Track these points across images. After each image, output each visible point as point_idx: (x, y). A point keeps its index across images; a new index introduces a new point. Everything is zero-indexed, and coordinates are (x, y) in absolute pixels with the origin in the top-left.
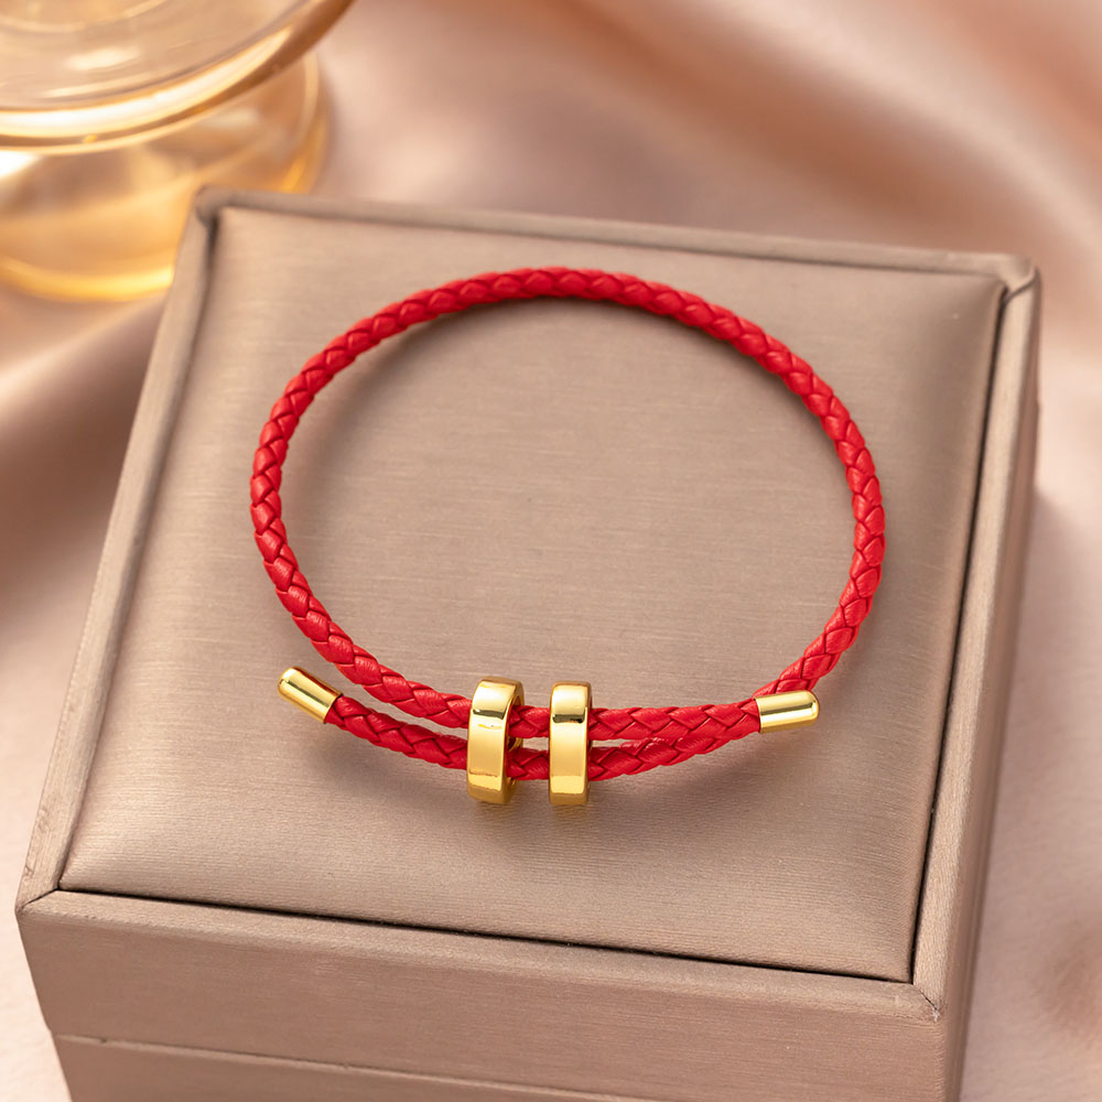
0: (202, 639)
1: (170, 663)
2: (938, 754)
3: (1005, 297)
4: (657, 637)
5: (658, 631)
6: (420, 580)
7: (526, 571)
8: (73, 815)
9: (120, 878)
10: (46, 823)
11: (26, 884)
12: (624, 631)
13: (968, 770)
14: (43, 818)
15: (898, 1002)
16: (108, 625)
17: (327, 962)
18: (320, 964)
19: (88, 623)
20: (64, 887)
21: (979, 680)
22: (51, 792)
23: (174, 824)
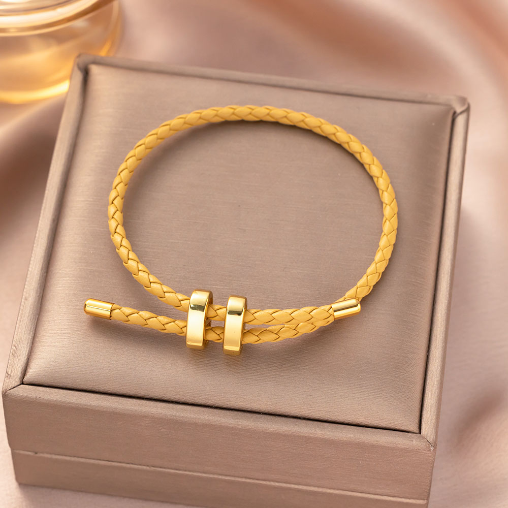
0: (89, 268)
1: (73, 279)
2: (430, 327)
3: (455, 116)
4: (301, 271)
5: (301, 268)
6: (189, 243)
7: (238, 239)
8: (28, 350)
9: (52, 379)
10: (15, 353)
11: (7, 381)
12: (285, 268)
14: (14, 350)
15: (415, 442)
16: (42, 261)
17: (148, 420)
18: (145, 421)
19: (32, 259)
20: (25, 383)
21: (447, 293)
22: (18, 338)
23: (78, 355)
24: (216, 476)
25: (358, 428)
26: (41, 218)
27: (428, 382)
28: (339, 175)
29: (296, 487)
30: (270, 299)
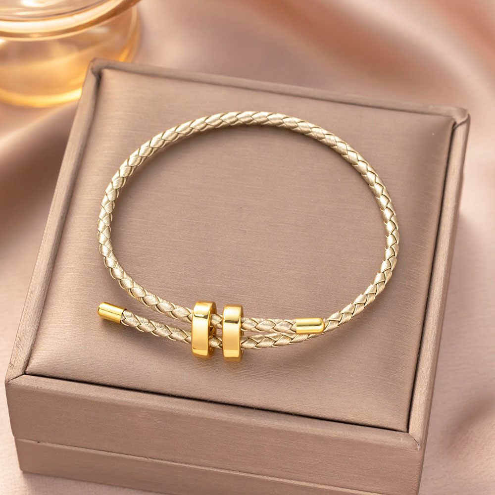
0: (93, 264)
1: (78, 274)
2: (421, 330)
3: (455, 126)
4: (298, 272)
5: (298, 270)
6: (191, 242)
7: (239, 240)
8: (31, 341)
9: (53, 370)
10: (20, 344)
12: (283, 269)
13: (435, 338)
14: (18, 341)
15: (402, 441)
16: (49, 256)
17: (145, 412)
18: (142, 413)
19: (39, 254)
20: (27, 373)
21: (440, 298)
22: (22, 330)
23: (79, 347)
24: (211, 469)
25: (348, 425)
26: (50, 215)
27: (418, 382)
28: (339, 180)
29: (289, 481)
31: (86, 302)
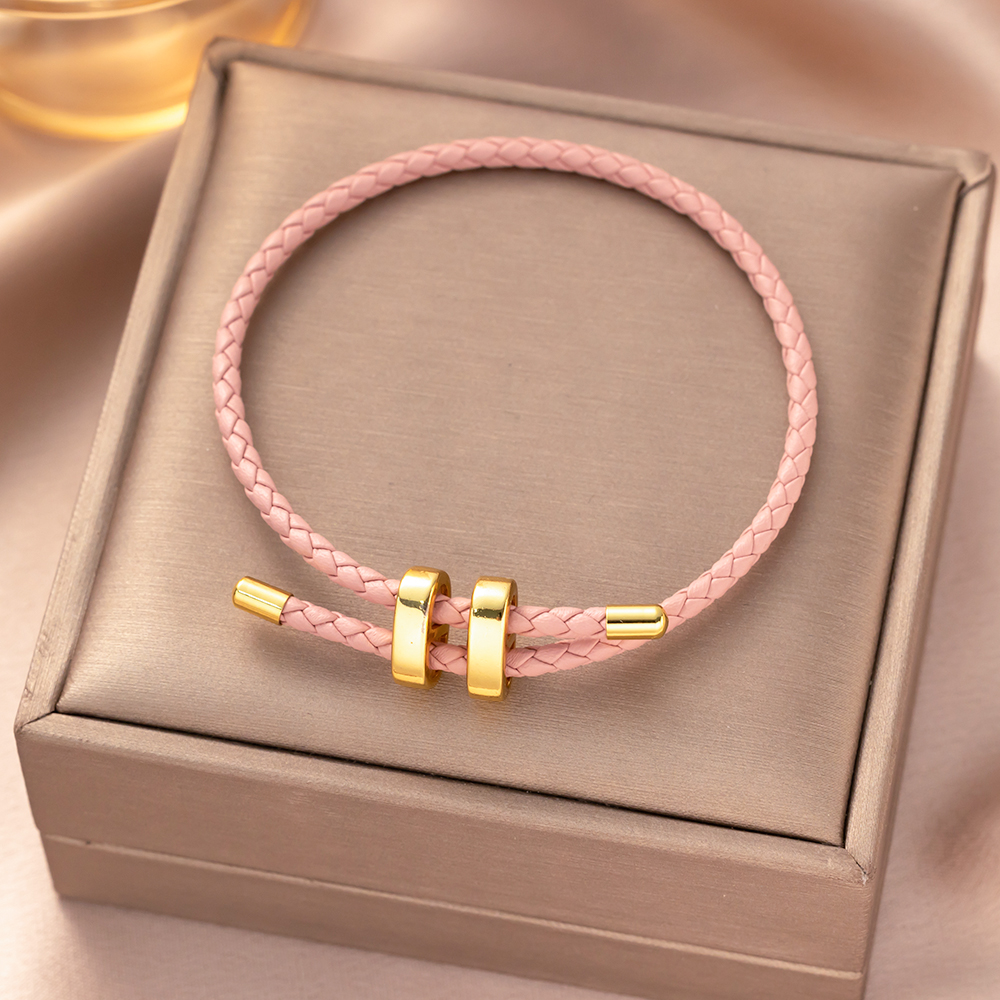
0: (200, 482)
1: (168, 503)
2: (879, 629)
3: (962, 191)
4: (624, 505)
5: (625, 499)
6: (405, 437)
7: (504, 433)
8: (71, 642)
9: (114, 705)
10: (46, 648)
11: (26, 705)
12: (593, 497)
13: (905, 646)
14: (43, 643)
15: (830, 865)
16: (111, 461)
17: (302, 794)
18: (295, 796)
19: (92, 457)
20: (61, 710)
21: (920, 560)
22: (51, 618)
23: (166, 658)
24: (442, 905)
25: (720, 830)
26: (115, 373)
27: (868, 741)
28: (716, 307)
29: (601, 933)
30: (556, 560)
31: (183, 563)
